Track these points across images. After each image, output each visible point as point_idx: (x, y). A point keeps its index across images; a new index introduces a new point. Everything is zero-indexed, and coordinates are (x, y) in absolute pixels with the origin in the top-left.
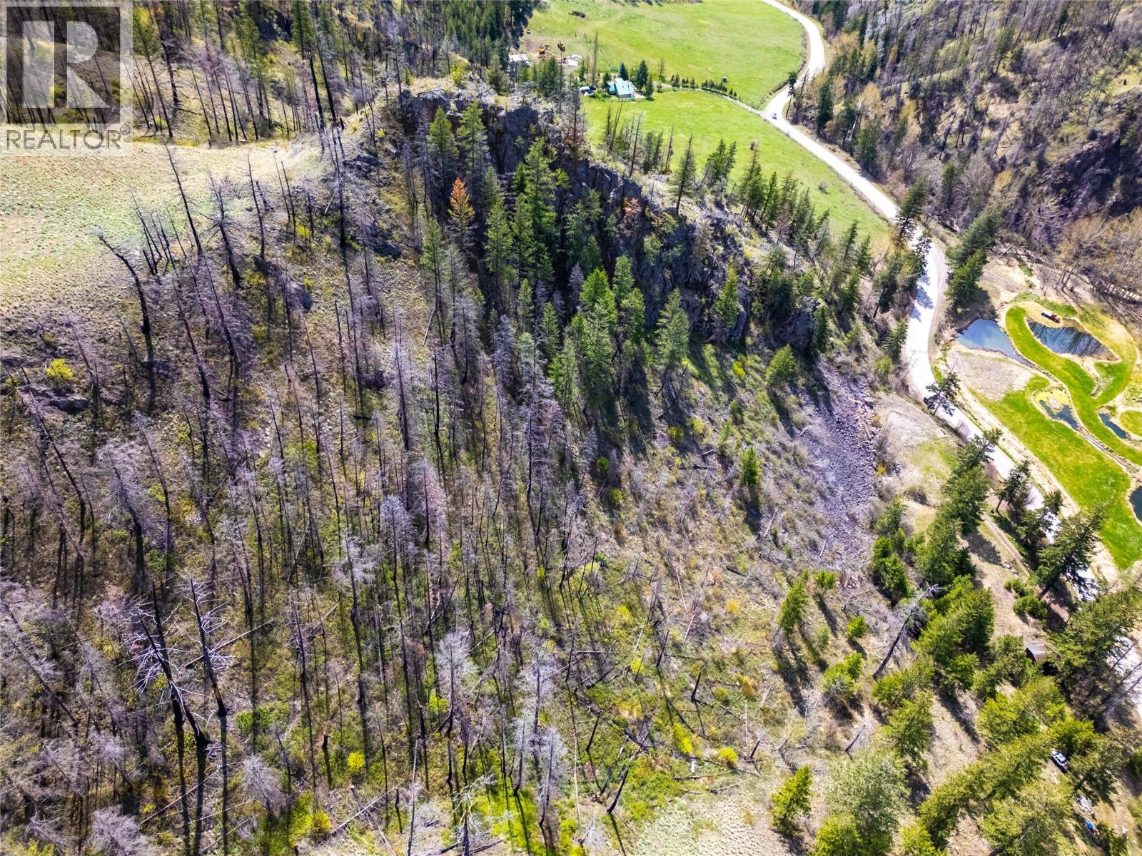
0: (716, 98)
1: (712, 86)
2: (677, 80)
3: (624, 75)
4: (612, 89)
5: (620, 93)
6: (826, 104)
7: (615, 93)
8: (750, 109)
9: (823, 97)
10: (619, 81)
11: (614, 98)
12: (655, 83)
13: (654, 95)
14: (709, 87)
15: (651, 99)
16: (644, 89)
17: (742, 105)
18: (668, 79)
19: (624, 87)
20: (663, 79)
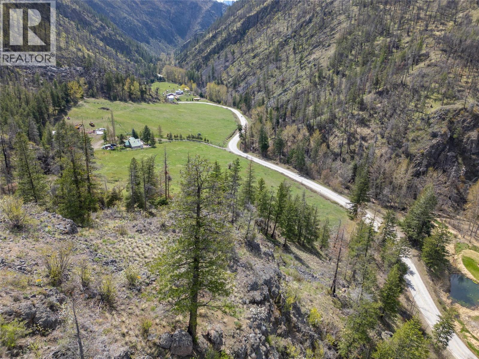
0: (197, 144)
1: (193, 137)
2: (171, 136)
3: (135, 136)
4: (127, 144)
5: (133, 145)
6: (263, 139)
7: (130, 146)
8: (219, 147)
9: (261, 135)
10: (132, 140)
11: (128, 149)
12: (157, 139)
13: (157, 145)
14: (191, 138)
15: (154, 147)
16: (149, 142)
17: (214, 146)
18: (165, 136)
19: (135, 143)
20: (162, 137)
